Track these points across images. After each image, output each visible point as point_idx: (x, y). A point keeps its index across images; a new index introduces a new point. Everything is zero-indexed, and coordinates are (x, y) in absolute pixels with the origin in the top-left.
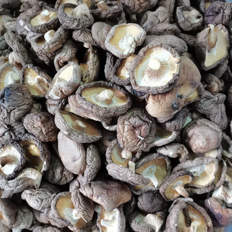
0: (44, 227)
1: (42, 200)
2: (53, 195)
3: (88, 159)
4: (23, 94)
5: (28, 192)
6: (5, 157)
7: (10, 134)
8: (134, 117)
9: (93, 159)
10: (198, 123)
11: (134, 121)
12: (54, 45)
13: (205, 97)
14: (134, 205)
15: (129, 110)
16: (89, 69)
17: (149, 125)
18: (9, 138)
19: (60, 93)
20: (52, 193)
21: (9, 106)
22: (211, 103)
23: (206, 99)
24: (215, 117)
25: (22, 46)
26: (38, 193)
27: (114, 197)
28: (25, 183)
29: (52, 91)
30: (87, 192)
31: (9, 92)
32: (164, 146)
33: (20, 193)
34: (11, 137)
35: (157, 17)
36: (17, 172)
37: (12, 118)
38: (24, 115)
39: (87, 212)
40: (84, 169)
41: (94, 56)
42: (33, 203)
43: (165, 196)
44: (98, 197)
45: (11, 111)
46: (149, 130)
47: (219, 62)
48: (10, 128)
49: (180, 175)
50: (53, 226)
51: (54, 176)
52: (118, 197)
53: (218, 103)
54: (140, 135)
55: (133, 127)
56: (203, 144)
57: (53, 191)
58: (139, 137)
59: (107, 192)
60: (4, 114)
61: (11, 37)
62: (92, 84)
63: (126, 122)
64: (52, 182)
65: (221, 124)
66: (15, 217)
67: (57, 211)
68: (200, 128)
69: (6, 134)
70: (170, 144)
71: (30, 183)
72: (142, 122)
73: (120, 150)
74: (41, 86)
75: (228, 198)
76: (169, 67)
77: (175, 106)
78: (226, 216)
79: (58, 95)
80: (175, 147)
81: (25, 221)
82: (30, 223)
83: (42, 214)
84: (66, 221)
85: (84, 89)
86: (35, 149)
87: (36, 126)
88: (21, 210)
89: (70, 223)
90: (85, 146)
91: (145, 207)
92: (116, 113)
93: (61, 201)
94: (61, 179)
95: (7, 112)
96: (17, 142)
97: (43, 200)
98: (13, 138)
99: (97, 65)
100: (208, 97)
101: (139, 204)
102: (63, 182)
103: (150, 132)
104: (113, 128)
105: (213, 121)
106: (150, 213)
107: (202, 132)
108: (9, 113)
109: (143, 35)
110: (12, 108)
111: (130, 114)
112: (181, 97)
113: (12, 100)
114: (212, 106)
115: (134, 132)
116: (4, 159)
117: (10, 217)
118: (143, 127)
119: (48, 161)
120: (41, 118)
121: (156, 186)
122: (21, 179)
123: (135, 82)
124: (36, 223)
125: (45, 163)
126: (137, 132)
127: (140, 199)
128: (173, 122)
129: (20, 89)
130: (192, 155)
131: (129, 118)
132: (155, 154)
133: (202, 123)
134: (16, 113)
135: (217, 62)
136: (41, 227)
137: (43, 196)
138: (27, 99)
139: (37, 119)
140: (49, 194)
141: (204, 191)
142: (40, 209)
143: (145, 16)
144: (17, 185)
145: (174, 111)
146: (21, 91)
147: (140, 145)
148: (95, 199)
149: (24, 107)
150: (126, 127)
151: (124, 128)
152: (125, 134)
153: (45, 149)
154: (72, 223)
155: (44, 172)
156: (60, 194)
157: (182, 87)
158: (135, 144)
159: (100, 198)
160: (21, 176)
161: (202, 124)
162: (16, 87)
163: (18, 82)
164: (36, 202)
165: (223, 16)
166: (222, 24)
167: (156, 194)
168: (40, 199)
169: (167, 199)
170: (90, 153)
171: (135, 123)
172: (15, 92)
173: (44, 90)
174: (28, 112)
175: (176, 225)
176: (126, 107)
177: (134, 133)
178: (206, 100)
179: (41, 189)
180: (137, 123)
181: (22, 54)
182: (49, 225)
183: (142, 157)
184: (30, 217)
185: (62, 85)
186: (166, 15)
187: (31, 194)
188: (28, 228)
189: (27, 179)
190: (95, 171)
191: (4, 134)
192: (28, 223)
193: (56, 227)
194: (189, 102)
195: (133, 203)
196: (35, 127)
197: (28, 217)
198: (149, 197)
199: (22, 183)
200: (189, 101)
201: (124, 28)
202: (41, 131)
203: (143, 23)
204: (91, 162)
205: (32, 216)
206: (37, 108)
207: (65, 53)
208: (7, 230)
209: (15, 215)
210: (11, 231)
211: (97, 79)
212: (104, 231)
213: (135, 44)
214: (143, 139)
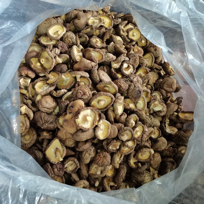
0: (102, 47)
1: (108, 57)
2: (104, 60)
3: (98, 77)
4: (133, 97)
5: (114, 59)
6: (129, 69)
8: (86, 99)
9: (96, 77)
11: (86, 97)
12: (130, 118)
13: (53, 123)
14: (68, 65)
15: (90, 100)
17: (78, 97)
18: (131, 78)
19: (119, 99)
22: (50, 121)
23: (52, 122)
24: (45, 115)
26: (110, 59)
27: (82, 64)
30: (93, 64)
31: (138, 95)
32: (65, 93)
33: (117, 58)
34: (130, 78)
35: (89, 155)
36: (122, 65)
37: (133, 85)
38: (129, 88)
40: (98, 72)
41: (112, 120)
42: (111, 55)
44: (89, 62)
45: (134, 87)
46: (78, 96)
47: (50, 145)
48: (132, 81)
50: (99, 48)
51: (107, 68)
52: (80, 65)
53: (45, 123)
54: (80, 92)
55: (85, 94)
56: (48, 99)
57: (104, 62)
58: (81, 91)
59: (85, 66)
60: (137, 85)
62: (109, 107)
63: (89, 95)
64: (106, 66)
66: (115, 48)
68: (52, 106)
69: (132, 79)
70: (63, 95)
71: (116, 62)
72: (82, 98)
73: (85, 84)
74: (127, 103)
77: (72, 108)
78: (25, 71)
80: (61, 94)
82: (108, 48)
83: (105, 52)
84: (96, 51)
86: (119, 76)
87: (123, 84)
88: (114, 52)
89: (94, 51)
90: (101, 81)
91: (64, 66)
92: (96, 96)
93: (101, 58)
94: (103, 68)
96: (127, 77)
98: (129, 78)
99: (109, 117)
100: (51, 123)
101: (67, 66)
102: (102, 67)
103: (76, 95)
104: (93, 92)
105: (45, 113)
106: (61, 63)
108: (135, 86)
110: (135, 89)
111: (88, 99)
112: (70, 113)
113: (136, 92)
114: (49, 119)
117: (118, 48)
118: (80, 96)
119: (112, 72)
120: (122, 88)
121: (63, 75)
122: (120, 62)
125: (113, 71)
127: (67, 68)
128: (67, 104)
129: (135, 99)
130: (50, 94)
131: (88, 97)
132: (68, 89)
133: (51, 110)
134: (132, 87)
135: (51, 145)
137: (108, 59)
139: (124, 87)
140: (106, 60)
141: (38, 80)
142: (107, 53)
147: (78, 89)
148: (90, 62)
149: (130, 91)
150: (88, 94)
152: (87, 90)
153: (116, 77)
154: (93, 51)
155: (112, 68)
156: (102, 61)
158: (81, 88)
160: (120, 64)
162: (137, 99)
163: (137, 103)
164: (110, 56)
166: (55, 164)
167: (62, 72)
170: (98, 79)
171: (85, 96)
172: (136, 96)
173: (125, 102)
174: (128, 90)
176: (92, 100)
177: (83, 92)
178: (52, 121)
179: (110, 61)
182: (101, 49)
183: (75, 85)
186: (85, 158)
188: (108, 45)
189: (118, 63)
190: (93, 73)
191: (133, 78)
193: (98, 48)
194: (62, 116)
196: (123, 83)
197: (110, 49)
199: (119, 61)
201: (104, 136)
202: (120, 83)
207: (124, 118)
208: (116, 42)
209: (116, 49)
210: (114, 43)
211: (107, 111)
212: (78, 51)
213: (99, 127)
214: (78, 91)
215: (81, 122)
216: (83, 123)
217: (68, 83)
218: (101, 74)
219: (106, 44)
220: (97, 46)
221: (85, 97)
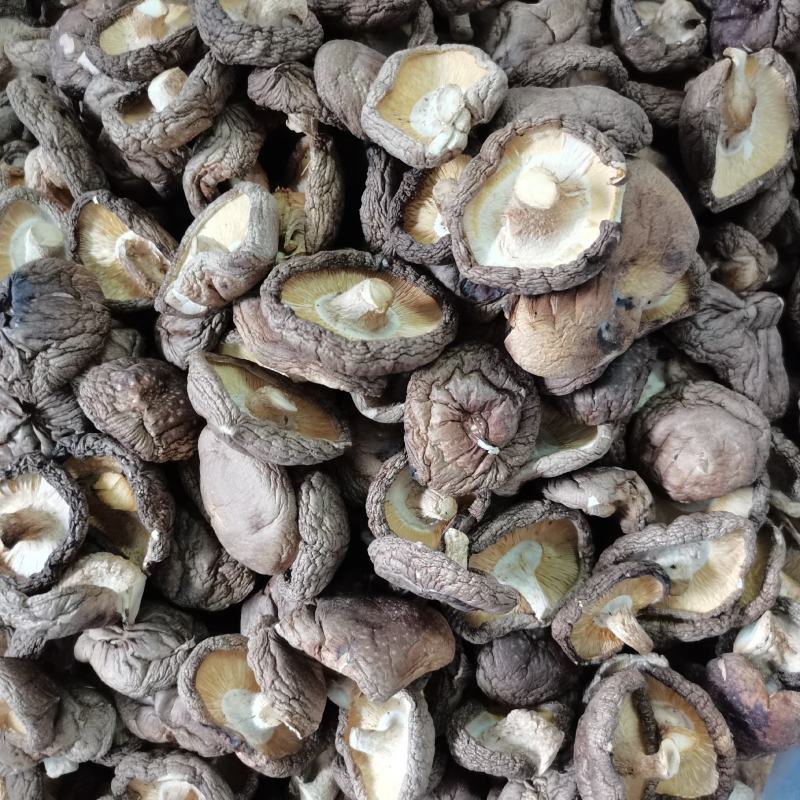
0: (153, 756)
1: (147, 664)
2: (185, 646)
3: (306, 520)
4: (77, 296)
5: (96, 634)
6: (16, 515)
7: (32, 435)
8: (464, 375)
9: (321, 523)
10: (686, 395)
11: (463, 388)
12: (183, 121)
13: (713, 306)
14: (463, 680)
15: (447, 351)
16: (307, 206)
17: (515, 403)
18: (28, 448)
19: (205, 292)
20: (181, 639)
21: (27, 338)
22: (731, 325)
23: (715, 313)
24: (745, 375)
25: (69, 128)
26: (133, 640)
27: (393, 652)
28: (85, 604)
29: (177, 283)
30: (301, 636)
31: (28, 289)
32: (569, 476)
33: (72, 640)
34: (37, 445)
35: (545, 21)
36: (59, 569)
37: (38, 381)
38: (82, 370)
39: (301, 704)
40: (292, 557)
41: (324, 163)
42: (114, 672)
43: (572, 649)
44: (339, 652)
45: (33, 357)
46: (515, 421)
47: (761, 183)
48: (33, 415)
49: (622, 577)
50: (184, 752)
51: (186, 581)
52: (410, 653)
53: (757, 324)
54: (486, 440)
55: (461, 409)
57: (185, 634)
58: (482, 444)
59: (372, 636)
60: (10, 366)
61: (31, 94)
62: (318, 258)
63: (436, 394)
64: (180, 601)
65: (766, 399)
66: (52, 723)
67: (200, 699)
68: (692, 414)
69: (19, 436)
70: (590, 469)
71: (103, 604)
72: (492, 394)
73: (417, 490)
74: (138, 267)
75: (787, 655)
76: (588, 197)
77: (606, 335)
79: (197, 298)
80: (608, 479)
81: (89, 733)
82: (107, 740)
83: (146, 712)
84: (229, 735)
85: (288, 278)
86: (121, 489)
87: (121, 407)
88: (75, 698)
89: (243, 742)
90: (293, 477)
91: (501, 685)
92: (402, 359)
93: (211, 667)
94: (212, 589)
95: (22, 360)
96: (58, 462)
97: (150, 662)
98: (44, 448)
99: (334, 191)
100: (724, 307)
101: (480, 676)
102: (220, 601)
103: (520, 428)
104: (389, 415)
105: (740, 388)
106: (519, 707)
107: (699, 429)
108: (27, 364)
109: (495, 85)
110: (37, 344)
111: (451, 363)
112: (628, 303)
113: (37, 316)
114: (737, 335)
115: (463, 428)
116: (13, 522)
117: (36, 720)
118: (497, 412)
119: (165, 529)
120: (138, 378)
121: (539, 616)
122: (72, 591)
123: (469, 253)
124: (126, 741)
125: (155, 535)
126: (474, 427)
127: (484, 660)
128: (600, 394)
129: (64, 277)
130: (666, 507)
131: (448, 380)
132: (537, 504)
133: (702, 395)
134: (53, 363)
135: (756, 180)
136: (144, 755)
137: (150, 650)
138: (90, 315)
139: (124, 384)
140: (171, 642)
141: (706, 629)
142: (140, 693)
143: (503, 19)
144: (61, 611)
145: (606, 352)
146: (70, 287)
147: (485, 473)
148: (328, 659)
149: (82, 341)
150: (436, 409)
151: (428, 414)
152: (433, 436)
153: (156, 486)
154: (252, 741)
155: (153, 566)
156: (208, 642)
157: (632, 269)
158: (469, 469)
159: (346, 656)
160: (74, 579)
161: (700, 399)
162: (50, 270)
163: (57, 253)
164: (125, 668)
165: (777, 17)
166: (774, 47)
167: (539, 641)
168: (138, 658)
169: (577, 657)
170: (310, 500)
171: (469, 394)
172: (47, 287)
173: (150, 281)
174: (92, 359)
175: (609, 747)
176: (438, 339)
177: (466, 432)
178: (717, 317)
179: (141, 626)
180: (473, 397)
181: (69, 156)
182: (171, 747)
183: (491, 515)
184: (106, 721)
185: (213, 262)
187: (108, 642)
188: (98, 759)
189: (93, 592)
190: (330, 562)
191: (10, 437)
192: (100, 741)
193: (195, 754)
194: (658, 321)
195: (460, 672)
196: (118, 412)
197: (98, 723)
198: (515, 651)
199: (77, 605)
200: (655, 318)
201: (428, 62)
202: (141, 424)
203: (497, 44)
204: (315, 530)
205: (113, 718)
206: (127, 346)
207: (220, 152)
208: (27, 766)
209: (53, 713)
210: (40, 768)
211: (333, 241)
212: (362, 767)
213: (466, 116)
214: (496, 451)
215: (584, 203)
216: (579, 190)
217: (516, 549)
218: (273, 531)
219: (110, 773)
220: (196, 780)
221: (468, 389)
